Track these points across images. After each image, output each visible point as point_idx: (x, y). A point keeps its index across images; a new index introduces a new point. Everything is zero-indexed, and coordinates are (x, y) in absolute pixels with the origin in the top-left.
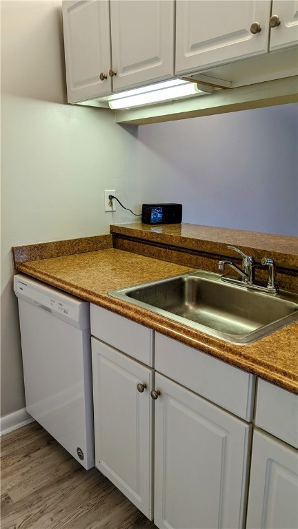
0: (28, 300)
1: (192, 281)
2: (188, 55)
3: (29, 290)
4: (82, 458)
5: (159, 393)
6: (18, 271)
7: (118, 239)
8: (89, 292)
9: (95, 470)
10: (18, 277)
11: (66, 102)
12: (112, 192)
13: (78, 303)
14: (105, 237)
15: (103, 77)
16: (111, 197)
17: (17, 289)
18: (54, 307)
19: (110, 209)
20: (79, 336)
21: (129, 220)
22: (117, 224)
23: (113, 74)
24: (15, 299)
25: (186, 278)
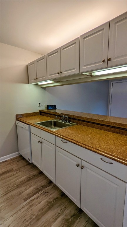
0: (19, 126)
1: (53, 121)
2: (49, 76)
3: (19, 124)
4: (29, 160)
5: (42, 143)
6: (17, 120)
7: (41, 113)
8: (30, 123)
9: (32, 163)
10: (17, 121)
11: (29, 84)
12: (40, 102)
13: (28, 125)
14: (38, 112)
15: (35, 79)
16: (39, 103)
17: (17, 124)
18: (24, 127)
19: (39, 106)
20: (28, 133)
21: (44, 109)
22: (41, 109)
23: (37, 79)
24: (16, 126)
25: (52, 121)
